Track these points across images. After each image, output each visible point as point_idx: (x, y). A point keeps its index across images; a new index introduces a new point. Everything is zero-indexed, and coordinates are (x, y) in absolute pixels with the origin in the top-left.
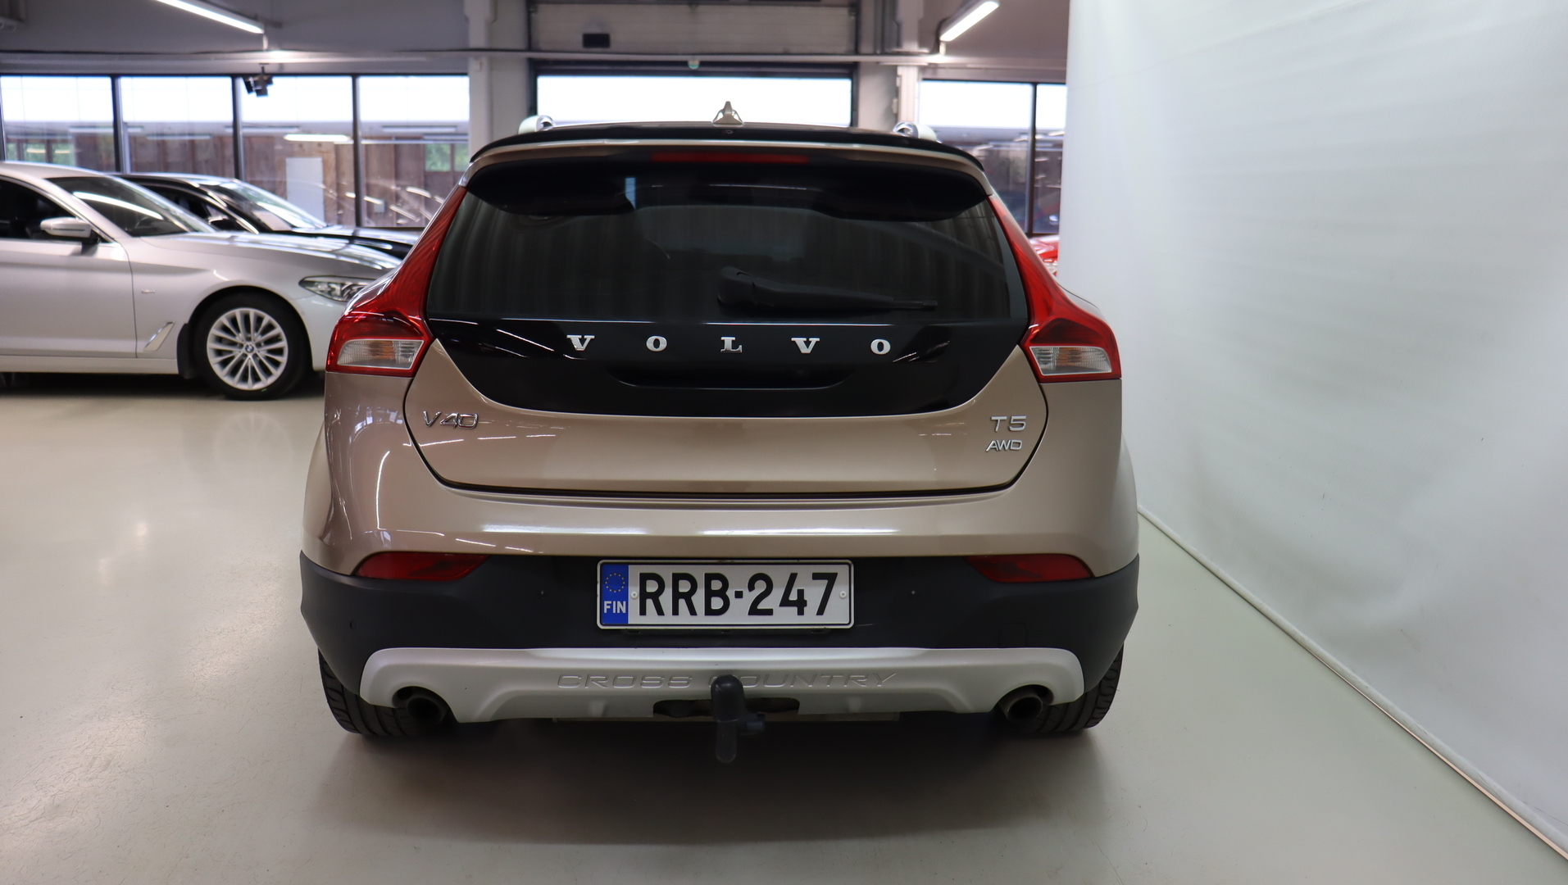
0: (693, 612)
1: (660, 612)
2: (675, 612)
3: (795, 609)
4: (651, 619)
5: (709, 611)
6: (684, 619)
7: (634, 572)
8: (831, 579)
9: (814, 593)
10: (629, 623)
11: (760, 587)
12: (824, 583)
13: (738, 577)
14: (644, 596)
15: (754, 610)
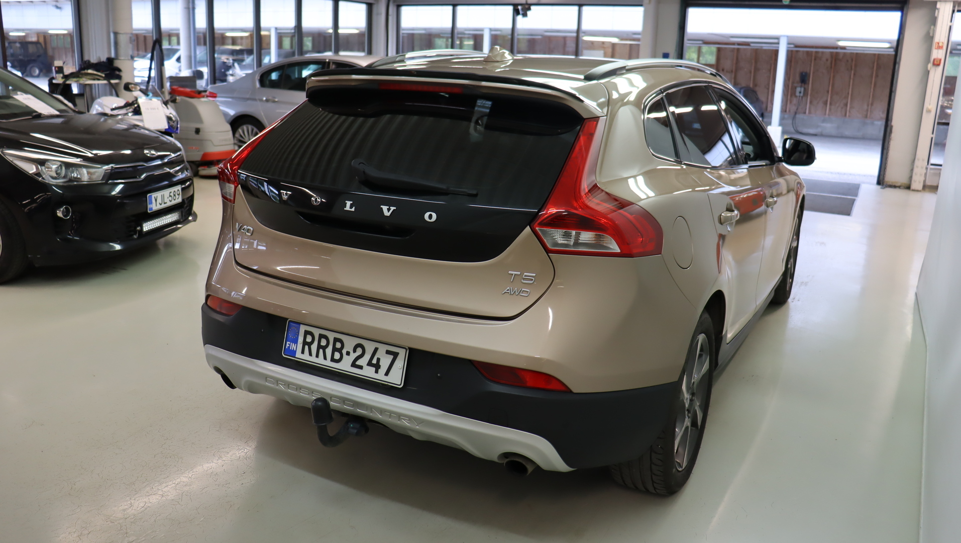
0: (325, 358)
1: (310, 354)
2: (317, 356)
3: (374, 369)
4: (306, 357)
5: (333, 360)
6: (320, 361)
7: (303, 329)
8: (395, 355)
9: (385, 361)
10: (296, 356)
11: (359, 351)
12: (391, 357)
13: (349, 343)
14: (305, 343)
15: (354, 365)
